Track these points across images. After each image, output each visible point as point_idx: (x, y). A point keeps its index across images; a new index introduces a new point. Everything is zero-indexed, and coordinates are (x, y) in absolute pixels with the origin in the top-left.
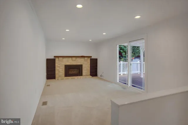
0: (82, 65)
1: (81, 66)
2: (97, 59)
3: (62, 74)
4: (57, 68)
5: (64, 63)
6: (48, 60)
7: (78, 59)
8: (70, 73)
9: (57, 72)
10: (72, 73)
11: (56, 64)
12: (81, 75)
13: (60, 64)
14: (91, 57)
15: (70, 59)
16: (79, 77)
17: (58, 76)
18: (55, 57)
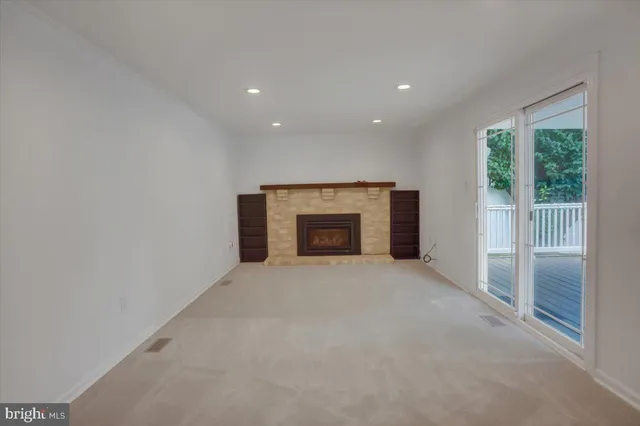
0: (359, 215)
1: (356, 218)
2: (417, 192)
3: (288, 245)
4: (271, 227)
5: (293, 209)
6: (243, 200)
7: (343, 194)
8: (316, 241)
9: (270, 239)
10: (323, 242)
11: (270, 213)
12: (357, 251)
13: (279, 214)
14: (393, 184)
15: (316, 193)
16: (345, 259)
17: (276, 252)
18: (263, 188)
